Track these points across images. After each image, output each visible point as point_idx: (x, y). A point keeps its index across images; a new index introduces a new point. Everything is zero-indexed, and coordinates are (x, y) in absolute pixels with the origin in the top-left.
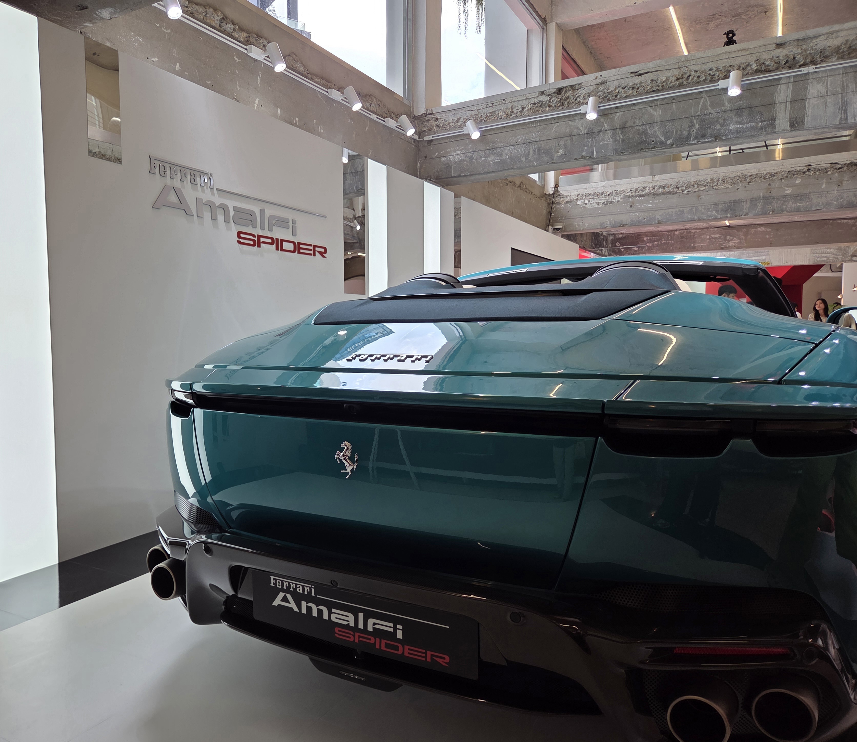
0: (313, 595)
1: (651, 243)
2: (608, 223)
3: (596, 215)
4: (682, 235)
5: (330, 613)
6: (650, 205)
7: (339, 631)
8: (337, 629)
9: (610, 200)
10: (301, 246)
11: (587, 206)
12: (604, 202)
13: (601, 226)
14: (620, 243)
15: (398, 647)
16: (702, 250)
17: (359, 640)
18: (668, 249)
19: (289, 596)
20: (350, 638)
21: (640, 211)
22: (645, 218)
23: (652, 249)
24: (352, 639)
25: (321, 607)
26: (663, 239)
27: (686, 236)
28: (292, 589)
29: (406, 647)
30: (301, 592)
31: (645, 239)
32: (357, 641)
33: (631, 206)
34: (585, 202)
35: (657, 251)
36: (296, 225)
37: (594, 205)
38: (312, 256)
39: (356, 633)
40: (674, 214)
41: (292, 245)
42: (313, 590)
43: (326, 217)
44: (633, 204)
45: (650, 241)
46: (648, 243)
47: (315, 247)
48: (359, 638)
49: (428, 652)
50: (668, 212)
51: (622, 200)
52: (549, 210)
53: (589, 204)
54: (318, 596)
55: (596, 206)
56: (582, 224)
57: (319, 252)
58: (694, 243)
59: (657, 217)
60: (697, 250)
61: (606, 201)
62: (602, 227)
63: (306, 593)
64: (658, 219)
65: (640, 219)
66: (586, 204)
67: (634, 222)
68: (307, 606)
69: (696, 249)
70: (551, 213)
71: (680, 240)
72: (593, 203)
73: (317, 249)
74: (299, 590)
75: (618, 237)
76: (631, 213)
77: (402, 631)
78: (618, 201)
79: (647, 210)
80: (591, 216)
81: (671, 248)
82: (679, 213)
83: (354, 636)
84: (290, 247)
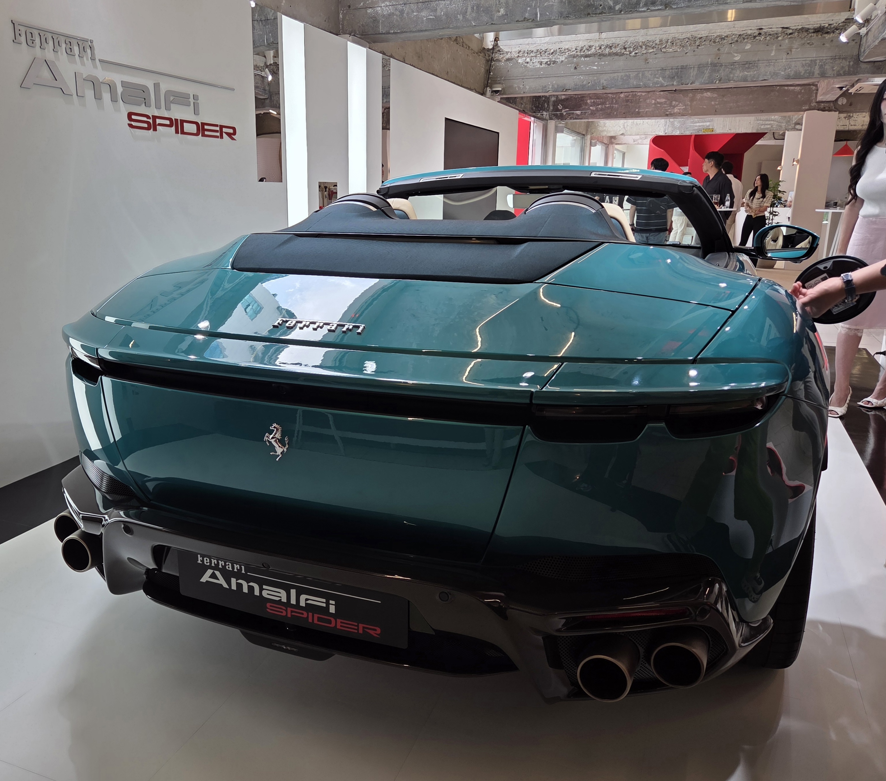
0: (243, 572)
1: (594, 106)
2: (550, 87)
3: (538, 77)
4: (627, 99)
5: (261, 589)
6: (595, 68)
7: (271, 606)
8: (268, 605)
9: (554, 60)
10: (206, 127)
11: (528, 65)
12: (547, 62)
13: (542, 89)
14: (562, 105)
15: (330, 620)
16: (647, 117)
17: (291, 615)
18: (611, 114)
19: (218, 573)
20: (282, 612)
21: (585, 73)
22: (589, 83)
23: (595, 114)
24: (284, 614)
25: (251, 584)
26: (608, 103)
27: (631, 100)
28: (220, 567)
29: (339, 621)
30: (230, 569)
31: (589, 101)
32: (289, 615)
33: (575, 68)
34: (527, 61)
35: (600, 116)
36: (198, 101)
37: (536, 64)
38: (219, 139)
39: (288, 608)
40: (619, 79)
41: (194, 126)
42: (243, 567)
43: (233, 90)
44: (578, 66)
45: (594, 104)
46: (591, 106)
47: (222, 127)
48: (291, 613)
49: (360, 624)
50: (614, 77)
51: (566, 60)
52: (487, 68)
53: (531, 63)
54: (248, 573)
55: (539, 66)
56: (522, 86)
57: (226, 133)
58: (639, 108)
59: (601, 82)
60: (642, 116)
61: (549, 60)
62: (544, 91)
63: (235, 570)
64: (603, 84)
65: (584, 83)
66: (528, 63)
67: (577, 87)
68: (237, 583)
69: (640, 115)
70: (490, 72)
71: (625, 104)
72: (535, 63)
73: (224, 130)
74: (229, 567)
75: (560, 98)
76: (575, 75)
77: (334, 606)
78: (562, 61)
79: (591, 73)
80: (532, 77)
81: (615, 113)
82: (625, 78)
83: (286, 611)
84: (193, 128)
